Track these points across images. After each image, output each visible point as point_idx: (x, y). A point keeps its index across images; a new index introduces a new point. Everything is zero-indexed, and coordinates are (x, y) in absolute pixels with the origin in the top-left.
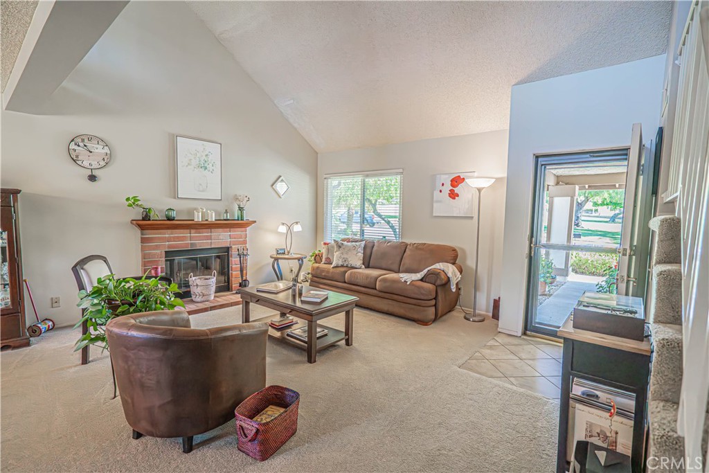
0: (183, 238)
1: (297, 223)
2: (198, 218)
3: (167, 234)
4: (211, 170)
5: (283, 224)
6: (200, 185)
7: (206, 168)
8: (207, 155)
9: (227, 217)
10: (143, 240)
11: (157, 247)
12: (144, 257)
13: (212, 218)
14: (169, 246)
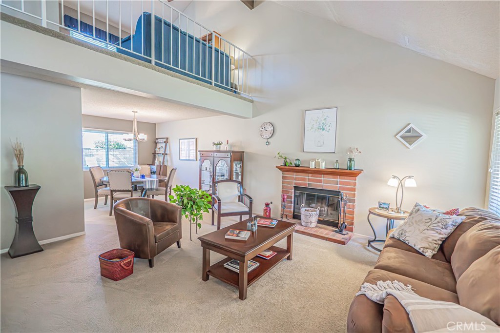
0: (304, 179)
1: (410, 177)
2: (312, 166)
3: (295, 175)
4: (328, 130)
5: (394, 177)
6: (319, 142)
7: (324, 129)
8: (325, 119)
9: (336, 166)
10: (284, 178)
11: (289, 183)
12: (283, 187)
13: (323, 166)
14: (295, 184)
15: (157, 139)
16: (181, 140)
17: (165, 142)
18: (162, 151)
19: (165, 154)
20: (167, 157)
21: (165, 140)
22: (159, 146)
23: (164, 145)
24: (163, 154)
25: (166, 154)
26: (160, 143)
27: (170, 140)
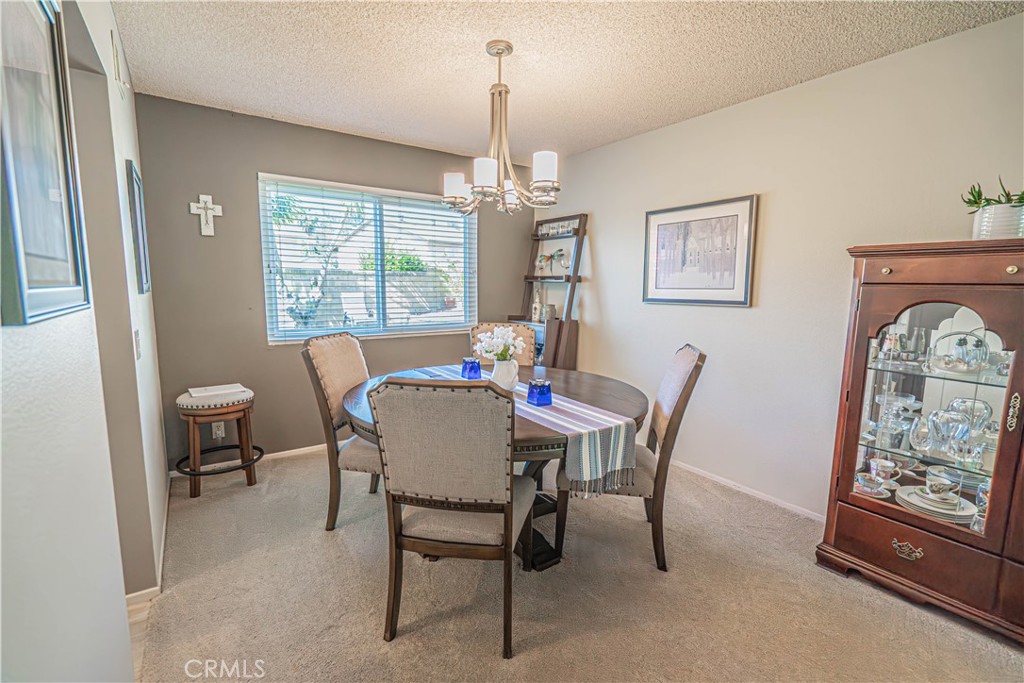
15: (540, 224)
16: (652, 218)
17: (576, 232)
18: (562, 268)
19: (575, 279)
20: (584, 291)
21: (575, 224)
22: (547, 248)
23: (569, 245)
24: (568, 279)
25: (579, 280)
26: (554, 237)
27: (596, 225)
